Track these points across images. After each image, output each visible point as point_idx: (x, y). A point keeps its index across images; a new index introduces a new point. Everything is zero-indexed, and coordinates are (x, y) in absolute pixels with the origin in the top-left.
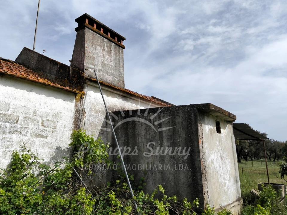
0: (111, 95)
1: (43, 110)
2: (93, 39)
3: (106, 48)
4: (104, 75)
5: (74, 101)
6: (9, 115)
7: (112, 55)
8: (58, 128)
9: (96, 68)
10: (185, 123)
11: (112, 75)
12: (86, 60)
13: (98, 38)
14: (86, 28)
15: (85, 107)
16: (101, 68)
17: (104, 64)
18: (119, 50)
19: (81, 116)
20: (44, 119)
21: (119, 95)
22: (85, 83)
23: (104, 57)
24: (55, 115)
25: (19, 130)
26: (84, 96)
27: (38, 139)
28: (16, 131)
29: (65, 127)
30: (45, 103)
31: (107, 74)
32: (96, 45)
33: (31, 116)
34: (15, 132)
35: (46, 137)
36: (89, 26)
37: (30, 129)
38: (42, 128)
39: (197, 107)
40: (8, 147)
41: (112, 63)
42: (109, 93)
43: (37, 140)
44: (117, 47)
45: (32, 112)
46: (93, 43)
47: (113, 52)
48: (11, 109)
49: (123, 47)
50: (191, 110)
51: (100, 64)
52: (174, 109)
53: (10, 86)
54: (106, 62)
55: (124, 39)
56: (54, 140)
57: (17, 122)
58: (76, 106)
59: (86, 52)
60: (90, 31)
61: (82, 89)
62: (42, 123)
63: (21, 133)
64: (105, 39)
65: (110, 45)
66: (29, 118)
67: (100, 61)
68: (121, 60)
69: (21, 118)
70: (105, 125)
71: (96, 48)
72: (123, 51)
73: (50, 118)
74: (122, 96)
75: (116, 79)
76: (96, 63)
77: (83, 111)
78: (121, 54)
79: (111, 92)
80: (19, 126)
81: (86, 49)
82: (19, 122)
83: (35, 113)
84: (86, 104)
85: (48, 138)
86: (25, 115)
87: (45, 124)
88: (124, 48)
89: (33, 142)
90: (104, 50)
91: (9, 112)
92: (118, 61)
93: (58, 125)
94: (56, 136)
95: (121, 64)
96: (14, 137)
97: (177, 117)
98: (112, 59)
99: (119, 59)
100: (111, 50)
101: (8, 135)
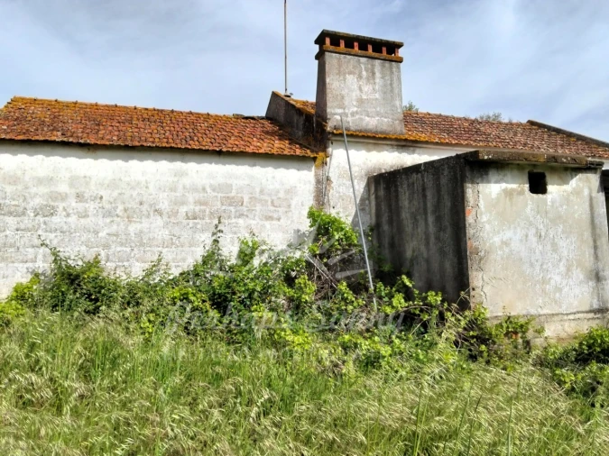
0: (374, 149)
1: (271, 187)
2: (340, 66)
3: (364, 73)
4: (361, 119)
5: (313, 168)
6: (233, 198)
7: (377, 80)
8: (293, 207)
9: (347, 111)
10: (450, 185)
11: (378, 114)
12: (329, 104)
13: (349, 62)
14: (327, 53)
15: (330, 175)
16: (355, 109)
17: (361, 101)
18: (391, 68)
19: (326, 188)
20: (274, 198)
21: (392, 145)
22: (329, 139)
23: (360, 90)
24: (288, 192)
25: (245, 213)
26: (328, 159)
27: (268, 222)
28: (243, 215)
29: (302, 205)
30: (274, 177)
31: (368, 116)
32: (345, 74)
33: (257, 195)
34: (241, 215)
35: (279, 219)
36: (332, 48)
37: (258, 210)
38: (272, 208)
39: (464, 158)
40: (235, 233)
41: (377, 96)
42: (370, 146)
43: (268, 224)
44: (387, 64)
45: (258, 190)
46: (339, 73)
47: (378, 75)
48: (233, 191)
49: (400, 60)
50: (456, 163)
51: (355, 103)
52: (438, 164)
53: (229, 164)
54: (364, 97)
55: (399, 45)
56: (289, 222)
57: (242, 204)
58: (316, 175)
59: (328, 91)
60: (334, 55)
61: (324, 149)
62: (272, 202)
63: (247, 216)
64: (361, 58)
65: (373, 66)
66: (256, 198)
67: (354, 98)
68: (395, 85)
69: (246, 200)
70: (366, 197)
71: (345, 79)
72: (399, 68)
73: (281, 195)
74: (398, 146)
75: (386, 120)
76: (346, 103)
77: (328, 179)
78: (396, 73)
79: (375, 144)
80: (245, 209)
81: (328, 86)
82: (245, 204)
83: (262, 192)
84: (331, 170)
85: (281, 221)
86: (251, 196)
87: (276, 203)
88: (401, 62)
89: (263, 226)
90: (360, 77)
91: (233, 194)
92: (389, 87)
93: (293, 203)
94: (292, 217)
95: (396, 91)
96: (241, 221)
97: (442, 176)
98: (377, 87)
99: (391, 84)
100: (374, 74)
101: (234, 220)
